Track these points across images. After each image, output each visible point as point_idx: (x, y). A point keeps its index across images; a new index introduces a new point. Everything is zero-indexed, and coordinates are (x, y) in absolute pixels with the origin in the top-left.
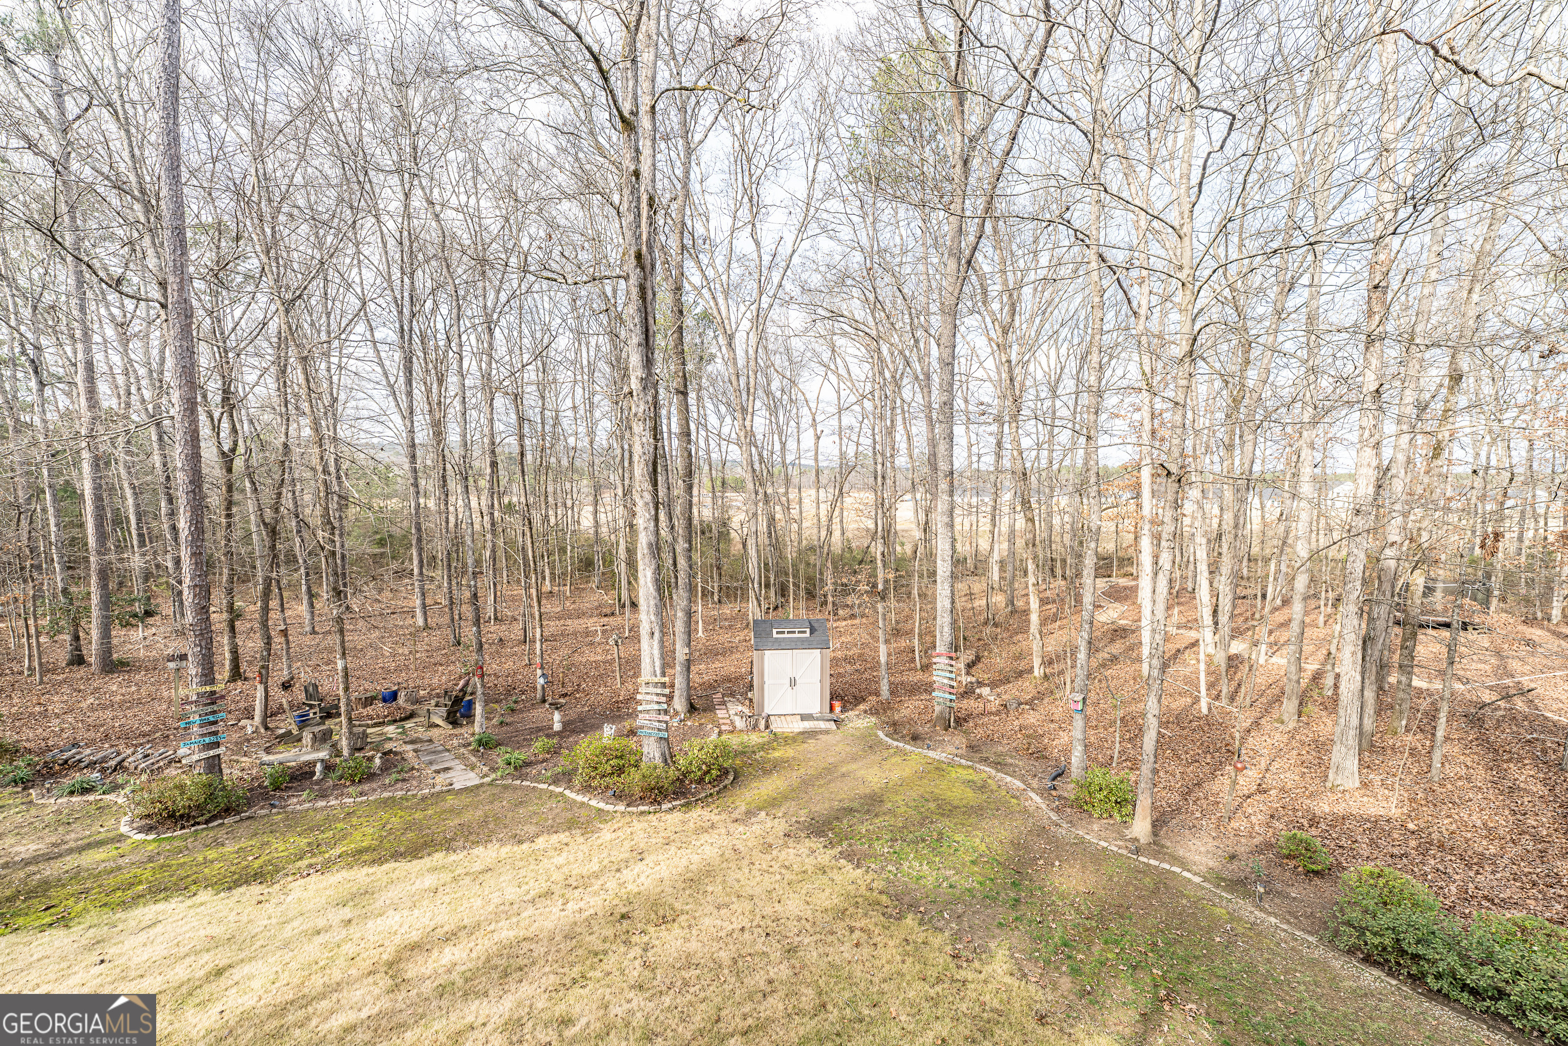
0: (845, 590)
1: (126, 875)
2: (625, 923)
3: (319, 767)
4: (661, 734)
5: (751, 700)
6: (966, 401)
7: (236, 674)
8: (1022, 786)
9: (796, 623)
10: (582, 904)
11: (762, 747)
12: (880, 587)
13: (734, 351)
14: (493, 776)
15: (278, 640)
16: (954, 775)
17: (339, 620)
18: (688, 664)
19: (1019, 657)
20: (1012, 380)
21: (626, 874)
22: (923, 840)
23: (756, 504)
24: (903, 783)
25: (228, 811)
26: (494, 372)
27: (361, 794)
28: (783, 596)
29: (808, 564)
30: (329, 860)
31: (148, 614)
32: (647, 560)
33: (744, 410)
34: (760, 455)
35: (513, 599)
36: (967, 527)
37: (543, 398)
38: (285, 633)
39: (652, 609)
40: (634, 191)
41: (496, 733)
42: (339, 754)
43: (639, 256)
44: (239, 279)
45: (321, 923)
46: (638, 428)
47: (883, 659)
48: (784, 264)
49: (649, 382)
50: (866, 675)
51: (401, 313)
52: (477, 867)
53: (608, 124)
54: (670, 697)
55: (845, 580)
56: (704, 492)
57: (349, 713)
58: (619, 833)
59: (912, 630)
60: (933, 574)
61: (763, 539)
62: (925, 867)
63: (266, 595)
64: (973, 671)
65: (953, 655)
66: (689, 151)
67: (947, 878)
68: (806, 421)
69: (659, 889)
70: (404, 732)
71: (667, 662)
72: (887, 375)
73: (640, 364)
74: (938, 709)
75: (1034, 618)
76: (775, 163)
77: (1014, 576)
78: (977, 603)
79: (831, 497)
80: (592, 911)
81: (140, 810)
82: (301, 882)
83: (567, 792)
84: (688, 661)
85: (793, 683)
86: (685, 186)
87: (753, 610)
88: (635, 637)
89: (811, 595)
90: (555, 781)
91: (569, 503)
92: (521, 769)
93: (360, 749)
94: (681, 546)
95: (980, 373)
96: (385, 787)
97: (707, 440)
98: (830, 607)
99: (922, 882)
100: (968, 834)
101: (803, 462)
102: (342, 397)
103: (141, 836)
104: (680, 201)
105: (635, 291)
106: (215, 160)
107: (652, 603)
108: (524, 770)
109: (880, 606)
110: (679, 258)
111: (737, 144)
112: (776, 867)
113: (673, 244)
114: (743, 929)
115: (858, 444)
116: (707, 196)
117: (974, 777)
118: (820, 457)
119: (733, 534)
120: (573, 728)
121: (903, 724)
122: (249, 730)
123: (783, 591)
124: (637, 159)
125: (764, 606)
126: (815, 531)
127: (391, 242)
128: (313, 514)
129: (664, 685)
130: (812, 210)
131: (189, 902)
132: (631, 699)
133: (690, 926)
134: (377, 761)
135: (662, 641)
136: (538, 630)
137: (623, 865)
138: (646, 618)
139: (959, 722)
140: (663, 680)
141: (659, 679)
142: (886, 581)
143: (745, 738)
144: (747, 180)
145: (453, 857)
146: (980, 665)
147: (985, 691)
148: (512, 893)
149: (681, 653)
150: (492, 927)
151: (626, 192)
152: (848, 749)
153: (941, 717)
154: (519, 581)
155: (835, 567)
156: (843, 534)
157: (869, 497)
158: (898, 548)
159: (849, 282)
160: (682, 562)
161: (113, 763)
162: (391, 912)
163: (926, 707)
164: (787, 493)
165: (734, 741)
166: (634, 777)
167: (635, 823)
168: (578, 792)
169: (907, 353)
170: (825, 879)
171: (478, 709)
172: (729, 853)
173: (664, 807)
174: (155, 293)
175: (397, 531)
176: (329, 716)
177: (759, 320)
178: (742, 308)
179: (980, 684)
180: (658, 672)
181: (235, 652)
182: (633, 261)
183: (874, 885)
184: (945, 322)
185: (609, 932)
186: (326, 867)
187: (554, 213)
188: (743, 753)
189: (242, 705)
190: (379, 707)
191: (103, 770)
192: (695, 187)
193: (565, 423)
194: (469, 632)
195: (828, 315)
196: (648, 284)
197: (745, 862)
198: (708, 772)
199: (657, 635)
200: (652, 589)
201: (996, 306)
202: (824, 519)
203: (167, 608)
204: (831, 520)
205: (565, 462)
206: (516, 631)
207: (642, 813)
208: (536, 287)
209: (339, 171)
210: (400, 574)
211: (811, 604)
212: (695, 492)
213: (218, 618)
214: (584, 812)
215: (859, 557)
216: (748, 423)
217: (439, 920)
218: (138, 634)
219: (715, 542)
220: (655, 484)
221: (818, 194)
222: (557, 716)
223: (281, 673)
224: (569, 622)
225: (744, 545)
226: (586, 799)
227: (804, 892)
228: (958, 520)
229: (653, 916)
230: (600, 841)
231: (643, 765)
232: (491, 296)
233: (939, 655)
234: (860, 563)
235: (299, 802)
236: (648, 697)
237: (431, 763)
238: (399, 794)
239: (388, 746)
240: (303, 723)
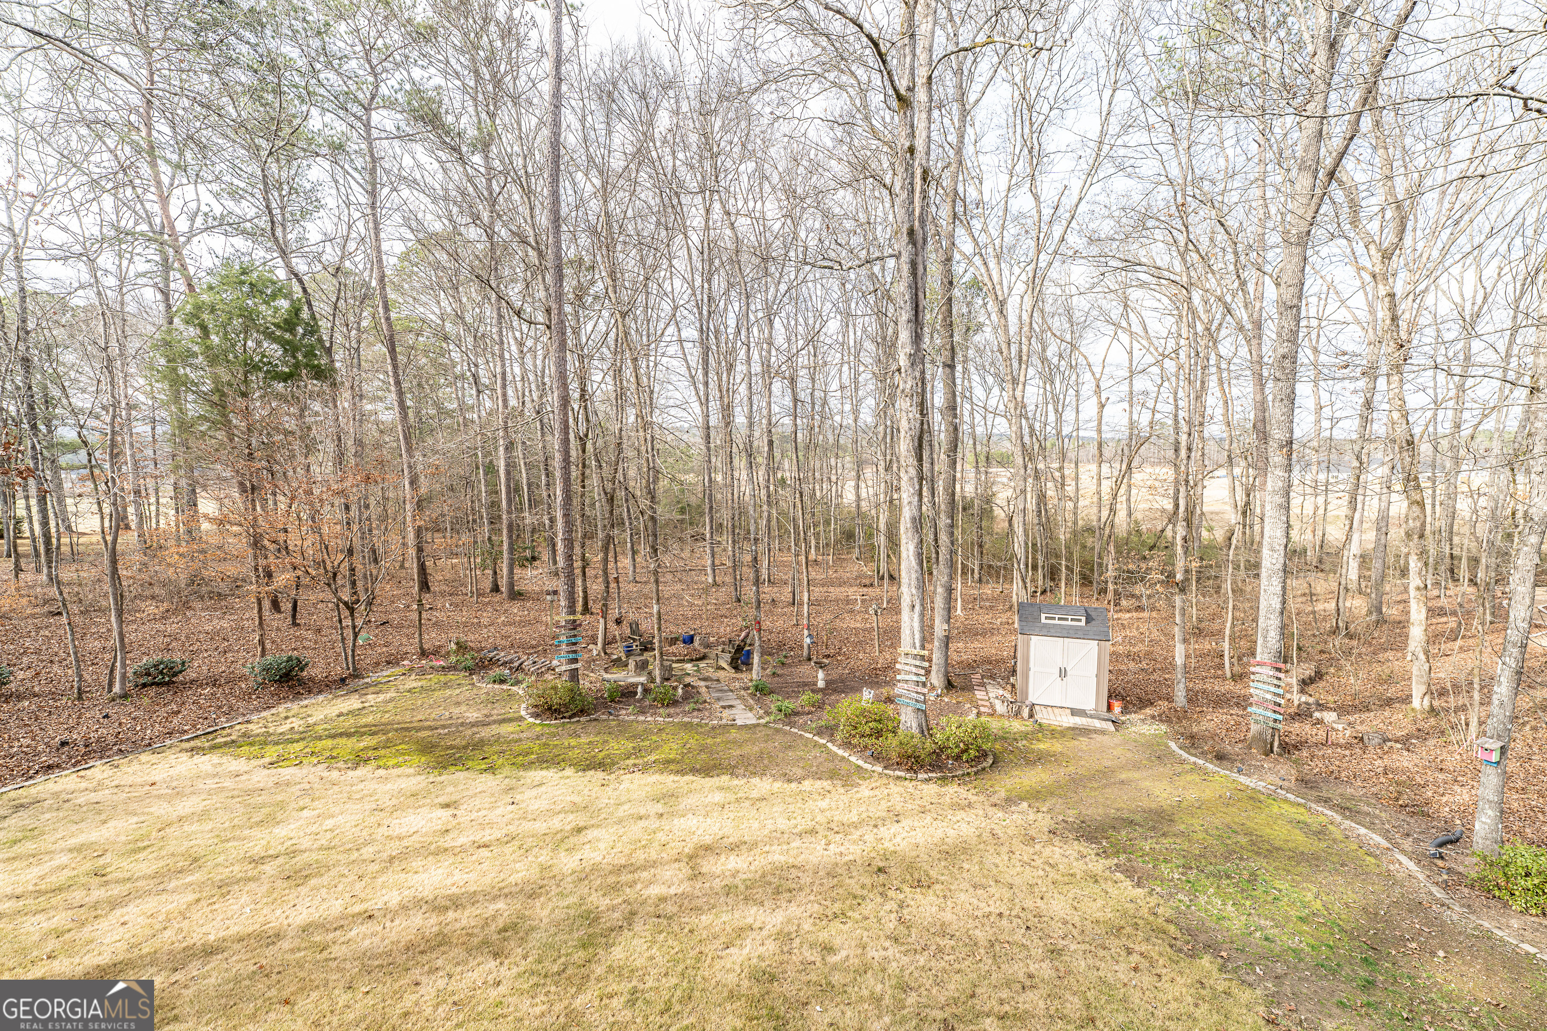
0: (1132, 577)
1: (524, 746)
2: (882, 877)
3: (640, 689)
4: (919, 706)
5: (1013, 686)
6: (1316, 350)
7: (586, 610)
8: (1385, 844)
9: (1068, 609)
10: (842, 849)
11: (1025, 736)
12: (1179, 577)
13: (1005, 317)
14: (767, 719)
15: (613, 585)
16: (1275, 809)
17: (656, 573)
18: (947, 641)
19: (1389, 680)
20: (1394, 319)
21: (883, 831)
22: (1228, 877)
23: (1025, 480)
24: (1201, 805)
25: (582, 712)
26: (773, 359)
27: (669, 715)
28: (1053, 579)
29: (1084, 547)
30: (647, 764)
31: (534, 558)
32: (910, 534)
33: (1015, 381)
34: (1032, 428)
35: (784, 564)
36: (1309, 509)
37: (813, 380)
38: (617, 580)
39: (914, 582)
40: (909, 168)
41: (769, 682)
42: (653, 681)
43: (911, 232)
44: (590, 299)
45: (643, 812)
46: (903, 404)
47: (1179, 660)
48: (1068, 215)
49: (917, 358)
50: (1155, 676)
51: (701, 313)
52: (755, 794)
53: (883, 105)
54: (928, 672)
55: (1131, 567)
56: (967, 467)
57: (661, 648)
58: (877, 792)
59: (1221, 632)
60: (1254, 567)
61: (1031, 517)
62: (1229, 908)
63: (606, 549)
64: (1311, 689)
65: (1282, 665)
66: (964, 113)
67: (1262, 929)
68: (1087, 389)
69: (914, 854)
70: (698, 671)
71: (926, 638)
72: (1200, 328)
73: (908, 341)
74: (1254, 728)
75: (1417, 633)
76: (1060, 104)
77: (1383, 577)
78: (1319, 607)
79: (1116, 473)
80: (851, 857)
81: (531, 701)
82: (629, 776)
83: (830, 745)
84: (947, 637)
85: (1063, 673)
86: (959, 151)
87: (1017, 591)
88: (894, 608)
89: (1086, 581)
90: (819, 733)
91: (834, 478)
92: (790, 716)
93: (668, 679)
94: (943, 521)
95: (1342, 314)
96: (685, 713)
97: (972, 413)
98: (1110, 595)
99: (1226, 924)
100: (1295, 884)
101: (1082, 433)
102: (656, 389)
103: (532, 720)
104: (953, 168)
105: (906, 268)
106: (577, 208)
107: (914, 576)
108: (793, 719)
109: (1178, 600)
110: (950, 228)
111: (1017, 93)
112: (1039, 862)
113: (945, 213)
114: (1000, 915)
115: (1154, 411)
116: (980, 155)
117: (1306, 817)
118: (1104, 428)
119: (997, 511)
120: (837, 687)
121: (1204, 738)
122: (595, 653)
123: (1053, 574)
124: (912, 135)
125: (1031, 589)
126: (1095, 510)
127: (695, 253)
128: (637, 486)
129: (923, 658)
130: (1106, 148)
131: (560, 774)
132: (890, 667)
133: (945, 897)
134: (680, 691)
135: (922, 615)
136: (806, 594)
137: (880, 823)
138: (908, 591)
139: (1286, 748)
140: (923, 653)
141: (918, 651)
142: (1187, 571)
143: (1006, 724)
144: (1027, 130)
145: (736, 782)
146: (1322, 684)
147: (1330, 717)
148: (783, 824)
149: (940, 627)
150: (767, 848)
151: (900, 170)
152: (1129, 755)
153: (1259, 738)
154: (789, 548)
155: (1119, 552)
156: (1130, 515)
157: (1167, 472)
158: (1205, 534)
159: (1150, 223)
160: (944, 538)
161: (516, 664)
162: (690, 816)
163: (1238, 724)
164: (1061, 469)
165: (995, 725)
166: (892, 742)
167: (892, 785)
168: (839, 746)
169: (1228, 298)
170: (1096, 889)
171: (756, 659)
172: (986, 836)
173: (920, 776)
174: (541, 317)
175: (693, 501)
176: (646, 649)
177: (1036, 283)
178: (1017, 271)
179: (1321, 707)
180: (918, 645)
181: (585, 592)
182: (905, 238)
183: (1160, 911)
184: (1291, 255)
185: (868, 881)
186: (644, 769)
187: (831, 204)
188: (1004, 739)
189: (590, 633)
190: (680, 648)
191: (511, 669)
192: (969, 150)
193: (834, 403)
194: (749, 591)
195: (1121, 265)
196: (920, 259)
197: (1005, 849)
198: (966, 751)
199: (918, 608)
200: (914, 563)
201: (1373, 227)
202: (1106, 497)
203: (545, 556)
204: (1115, 497)
205: (831, 441)
206: (786, 594)
207: (898, 778)
208: (811, 277)
209: (658, 200)
210: (698, 538)
211: (1086, 590)
212: (959, 468)
213: (578, 564)
214: (845, 767)
215: (1151, 542)
216: (1018, 393)
217: (726, 831)
218: (529, 573)
219: (977, 519)
220: (920, 459)
221: (1114, 127)
222: (821, 675)
223: (614, 613)
224: (832, 589)
225: (1010, 520)
226: (846, 755)
227: (1071, 895)
228: (1296, 502)
229: (908, 877)
230: (859, 796)
231: (900, 732)
232: (772, 290)
233: (1259, 664)
234: (1151, 548)
235: (627, 714)
236: (907, 668)
237: (719, 699)
238: (696, 720)
239: (688, 680)
240: (629, 653)
